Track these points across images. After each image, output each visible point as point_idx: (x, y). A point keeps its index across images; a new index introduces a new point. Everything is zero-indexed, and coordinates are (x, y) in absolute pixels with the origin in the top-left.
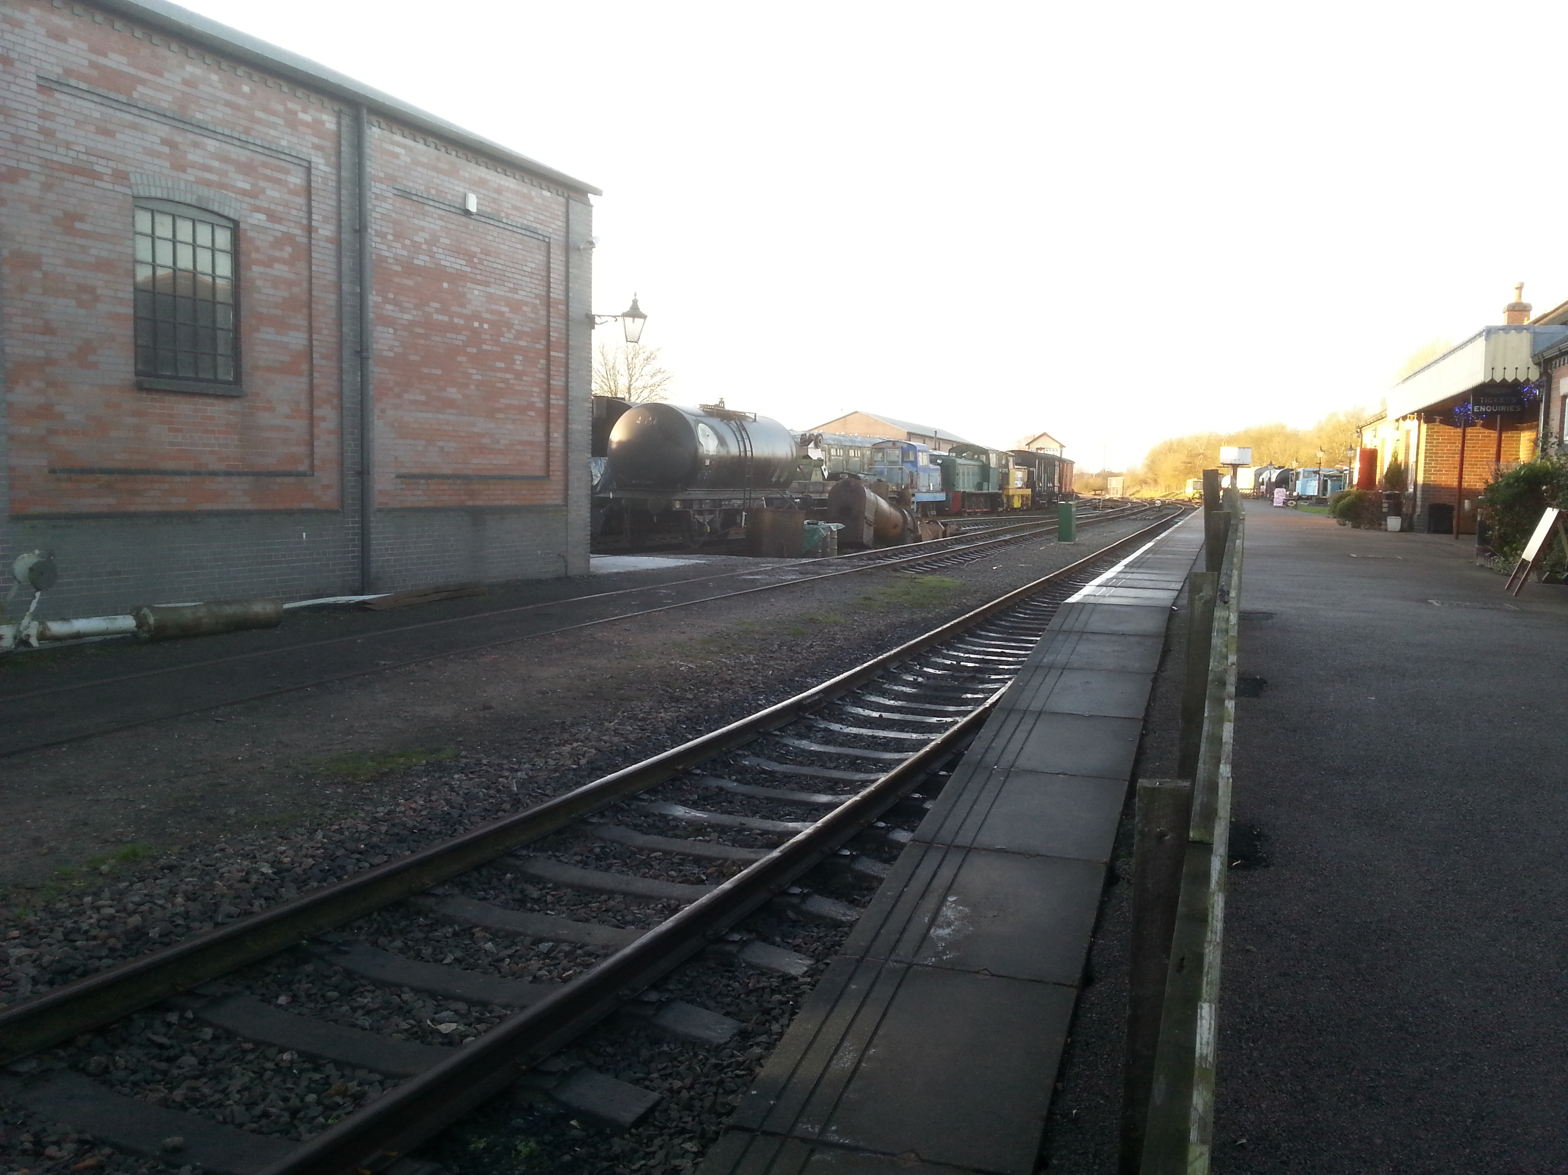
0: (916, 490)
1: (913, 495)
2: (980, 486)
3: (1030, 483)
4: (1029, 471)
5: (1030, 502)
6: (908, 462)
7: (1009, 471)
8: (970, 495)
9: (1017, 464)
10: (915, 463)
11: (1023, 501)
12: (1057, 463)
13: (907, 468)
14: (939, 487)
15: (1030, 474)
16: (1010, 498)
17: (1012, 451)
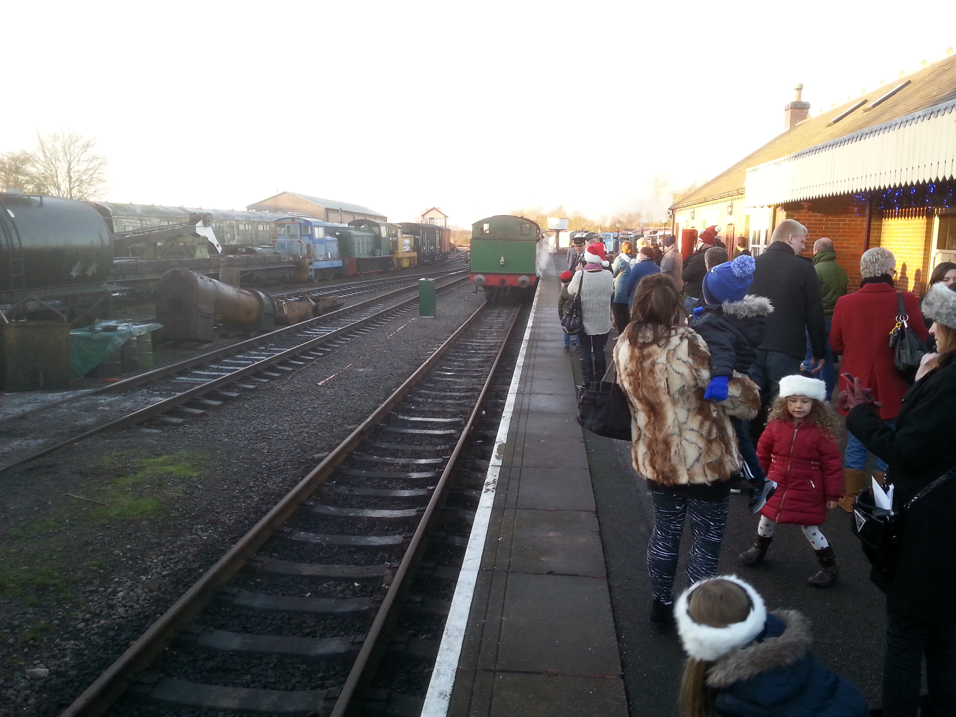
0: (313, 259)
1: (311, 264)
2: (373, 252)
3: (416, 247)
4: (415, 239)
5: (416, 262)
6: (306, 235)
7: (398, 239)
8: (364, 260)
9: (404, 233)
10: (311, 236)
11: (410, 262)
12: (437, 231)
13: (305, 241)
14: (336, 255)
15: (416, 241)
16: (399, 260)
17: (400, 224)
